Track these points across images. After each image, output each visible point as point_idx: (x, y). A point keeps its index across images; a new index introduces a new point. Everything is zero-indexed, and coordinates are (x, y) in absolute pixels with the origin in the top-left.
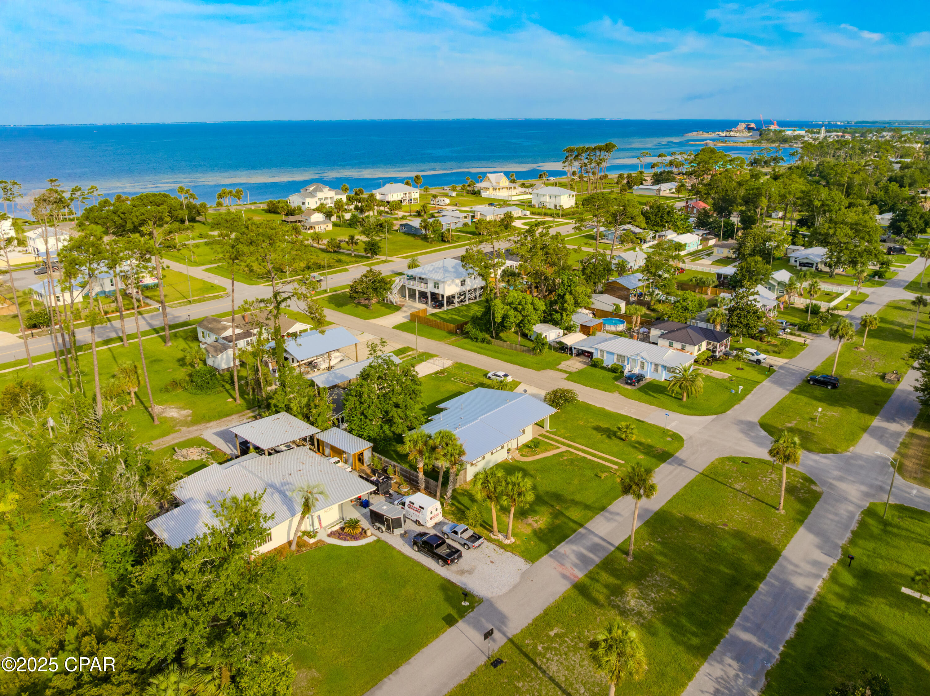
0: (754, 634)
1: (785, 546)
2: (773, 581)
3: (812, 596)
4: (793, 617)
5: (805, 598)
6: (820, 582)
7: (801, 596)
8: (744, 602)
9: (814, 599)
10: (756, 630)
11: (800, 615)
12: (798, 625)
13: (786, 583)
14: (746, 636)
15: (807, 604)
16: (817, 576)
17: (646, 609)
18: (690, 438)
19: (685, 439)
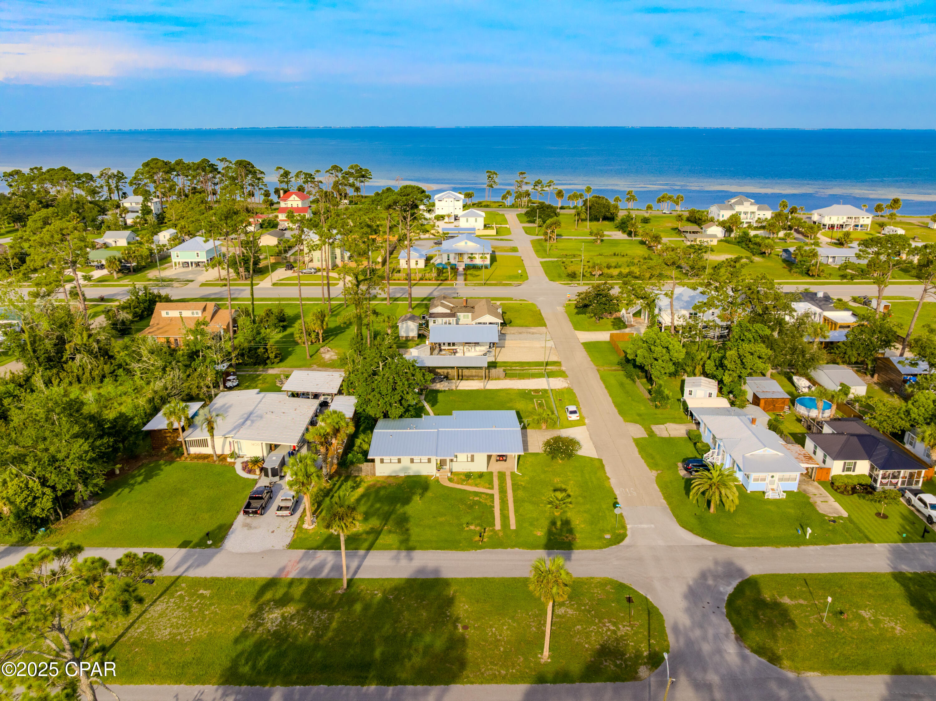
18: (628, 546)
19: (621, 544)
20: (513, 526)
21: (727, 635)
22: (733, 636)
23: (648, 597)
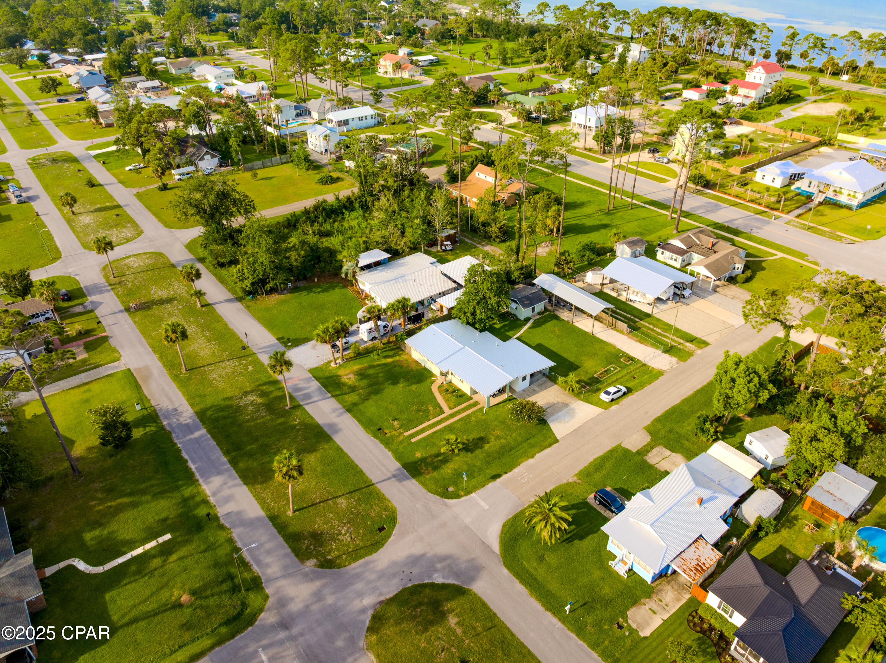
0: (196, 439)
1: (252, 492)
2: (225, 467)
3: (201, 481)
4: (194, 463)
5: (202, 476)
6: (208, 492)
7: (206, 476)
8: (218, 444)
9: (197, 480)
10: (197, 440)
11: (192, 466)
12: (186, 461)
13: (219, 473)
14: (197, 434)
15: (197, 475)
16: (214, 494)
17: (242, 403)
18: (446, 504)
19: (446, 500)
20: (413, 440)
21: (381, 594)
22: (382, 598)
23: (392, 538)
